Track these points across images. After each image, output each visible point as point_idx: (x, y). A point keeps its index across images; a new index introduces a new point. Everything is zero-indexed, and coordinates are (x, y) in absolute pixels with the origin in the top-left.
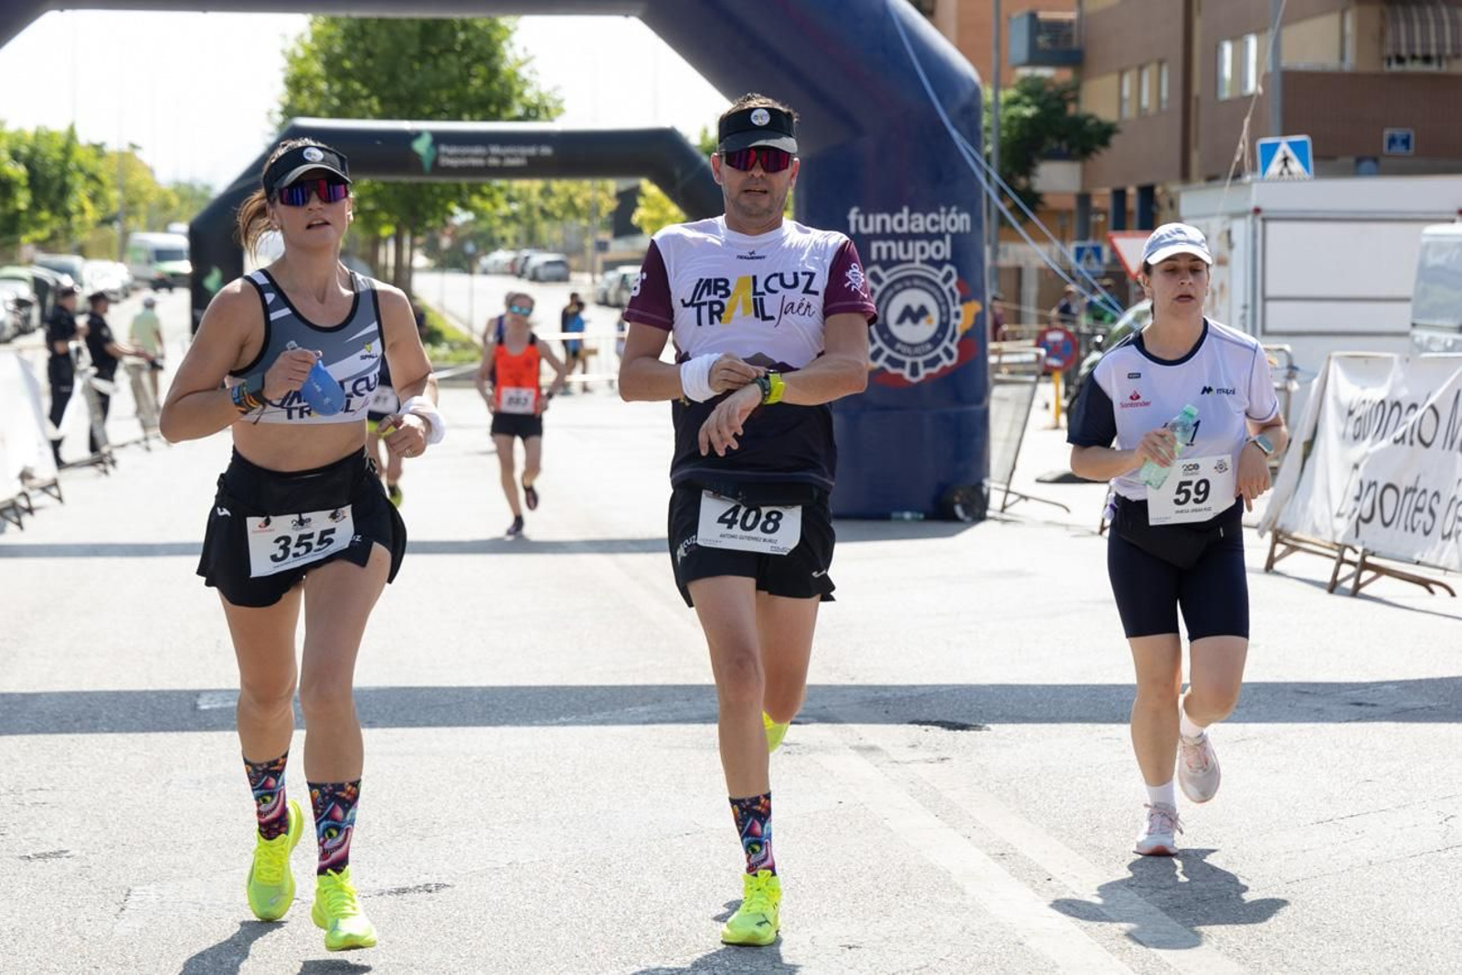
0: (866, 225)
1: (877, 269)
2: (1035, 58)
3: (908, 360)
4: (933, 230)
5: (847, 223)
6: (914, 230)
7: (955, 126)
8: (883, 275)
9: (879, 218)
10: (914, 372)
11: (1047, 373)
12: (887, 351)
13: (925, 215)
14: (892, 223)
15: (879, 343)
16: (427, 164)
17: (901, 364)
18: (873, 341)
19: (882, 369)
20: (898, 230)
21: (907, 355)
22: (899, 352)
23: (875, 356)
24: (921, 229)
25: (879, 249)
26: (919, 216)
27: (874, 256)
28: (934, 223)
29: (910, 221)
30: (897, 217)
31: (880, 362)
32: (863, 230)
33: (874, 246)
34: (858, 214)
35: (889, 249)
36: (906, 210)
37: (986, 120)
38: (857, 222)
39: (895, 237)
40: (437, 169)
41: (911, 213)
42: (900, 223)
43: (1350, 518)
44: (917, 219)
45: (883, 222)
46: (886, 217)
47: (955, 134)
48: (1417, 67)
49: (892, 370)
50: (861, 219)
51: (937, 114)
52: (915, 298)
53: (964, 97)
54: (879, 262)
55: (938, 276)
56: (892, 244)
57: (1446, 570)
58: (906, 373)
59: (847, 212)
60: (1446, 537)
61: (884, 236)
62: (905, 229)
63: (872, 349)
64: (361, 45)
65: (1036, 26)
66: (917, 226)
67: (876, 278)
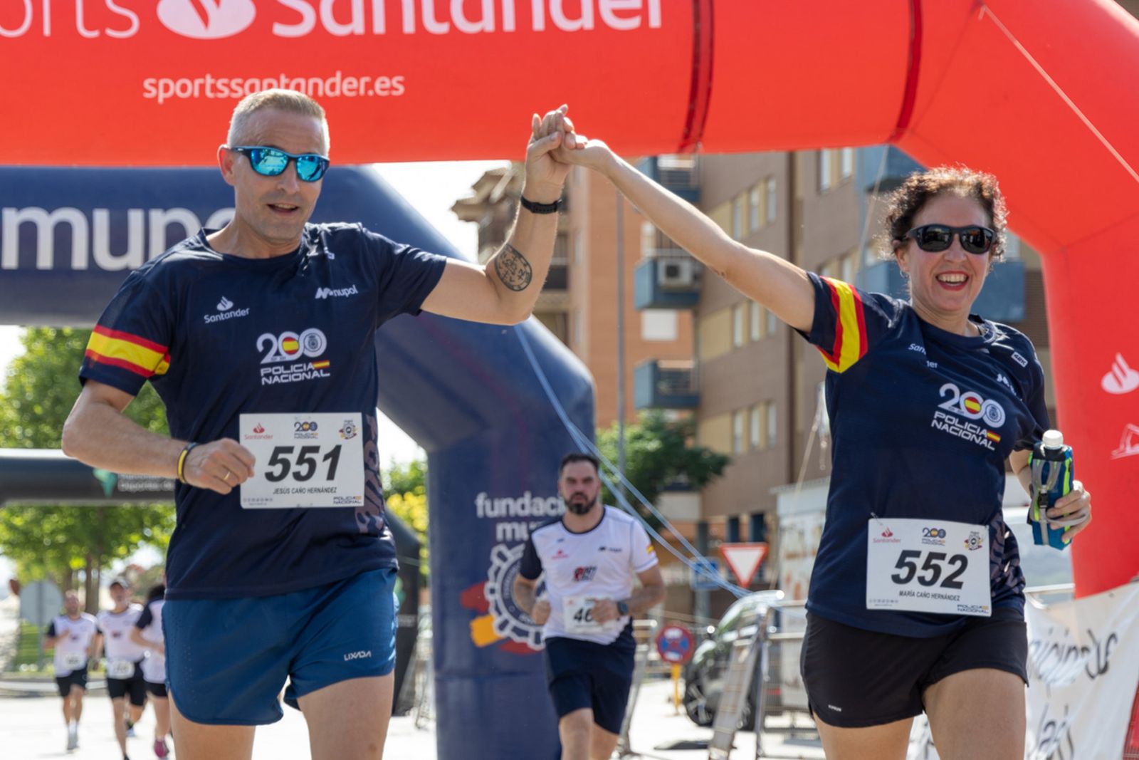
0: (493, 509)
1: (503, 548)
2: (660, 402)
3: (532, 630)
4: (553, 513)
5: (475, 508)
6: (536, 513)
7: (571, 420)
8: (508, 553)
9: (504, 502)
10: (537, 640)
12: (513, 622)
13: (545, 498)
14: (515, 507)
15: (506, 615)
16: (108, 488)
17: (525, 634)
18: (499, 613)
19: (508, 640)
20: (522, 513)
21: (530, 624)
22: (523, 622)
23: (502, 626)
24: (541, 513)
25: (504, 531)
26: (539, 501)
27: (499, 536)
28: (553, 507)
29: (532, 505)
30: (520, 501)
31: (507, 632)
32: (490, 514)
33: (500, 528)
34: (486, 499)
35: (513, 531)
36: (528, 496)
38: (484, 507)
39: (518, 519)
40: (118, 493)
41: (533, 496)
42: (523, 507)
43: (920, 742)
44: (538, 505)
45: (508, 507)
46: (510, 501)
47: (571, 427)
49: (517, 639)
50: (488, 504)
51: (552, 408)
53: (578, 395)
54: (505, 542)
56: (515, 525)
58: (530, 641)
59: (474, 497)
61: (509, 519)
62: (526, 512)
63: (497, 620)
64: (51, 393)
65: (658, 373)
66: (538, 509)
67: (502, 556)
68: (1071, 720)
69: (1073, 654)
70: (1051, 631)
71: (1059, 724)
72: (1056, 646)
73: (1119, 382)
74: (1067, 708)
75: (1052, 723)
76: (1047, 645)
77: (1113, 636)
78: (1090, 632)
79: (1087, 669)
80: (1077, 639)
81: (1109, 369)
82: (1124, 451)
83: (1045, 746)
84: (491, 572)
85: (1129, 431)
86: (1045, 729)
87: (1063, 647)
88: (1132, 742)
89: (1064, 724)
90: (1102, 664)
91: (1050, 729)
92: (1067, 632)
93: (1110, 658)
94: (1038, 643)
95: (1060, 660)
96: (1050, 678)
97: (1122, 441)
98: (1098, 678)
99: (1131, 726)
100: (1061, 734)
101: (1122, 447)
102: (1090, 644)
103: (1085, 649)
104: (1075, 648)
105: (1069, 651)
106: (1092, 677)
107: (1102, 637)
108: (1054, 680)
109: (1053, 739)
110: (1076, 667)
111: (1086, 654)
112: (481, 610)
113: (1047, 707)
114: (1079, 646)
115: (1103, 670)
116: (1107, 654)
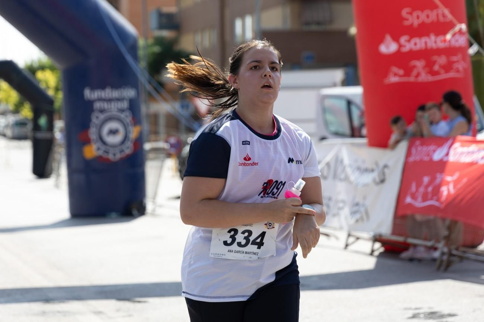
1: (97, 113)
2: (161, 27)
4: (119, 97)
5: (83, 95)
6: (112, 97)
10: (114, 155)
11: (169, 155)
12: (103, 148)
15: (99, 144)
17: (109, 153)
18: (96, 143)
19: (100, 157)
23: (98, 149)
27: (95, 108)
31: (100, 153)
33: (95, 104)
34: (88, 90)
36: (109, 88)
37: (141, 53)
39: (104, 100)
47: (128, 57)
48: (314, 28)
49: (105, 156)
50: (90, 93)
52: (113, 125)
53: (131, 42)
55: (122, 116)
57: (335, 229)
58: (111, 156)
59: (84, 90)
60: (334, 215)
61: (101, 100)
63: (95, 147)
65: (161, 15)
67: (97, 117)
68: (367, 203)
69: (367, 172)
70: (356, 161)
71: (361, 204)
73: (388, 47)
74: (365, 198)
75: (357, 204)
77: (386, 166)
79: (374, 181)
80: (369, 165)
82: (390, 80)
84: (92, 125)
85: (393, 70)
87: (363, 169)
90: (382, 178)
92: (364, 161)
93: (386, 176)
94: (350, 166)
95: (361, 174)
97: (389, 74)
98: (380, 185)
100: (362, 209)
101: (389, 78)
102: (375, 168)
103: (373, 171)
104: (367, 169)
106: (377, 184)
107: (381, 165)
108: (358, 185)
109: (358, 212)
110: (368, 178)
112: (87, 141)
114: (370, 168)
115: (382, 181)
116: (384, 174)
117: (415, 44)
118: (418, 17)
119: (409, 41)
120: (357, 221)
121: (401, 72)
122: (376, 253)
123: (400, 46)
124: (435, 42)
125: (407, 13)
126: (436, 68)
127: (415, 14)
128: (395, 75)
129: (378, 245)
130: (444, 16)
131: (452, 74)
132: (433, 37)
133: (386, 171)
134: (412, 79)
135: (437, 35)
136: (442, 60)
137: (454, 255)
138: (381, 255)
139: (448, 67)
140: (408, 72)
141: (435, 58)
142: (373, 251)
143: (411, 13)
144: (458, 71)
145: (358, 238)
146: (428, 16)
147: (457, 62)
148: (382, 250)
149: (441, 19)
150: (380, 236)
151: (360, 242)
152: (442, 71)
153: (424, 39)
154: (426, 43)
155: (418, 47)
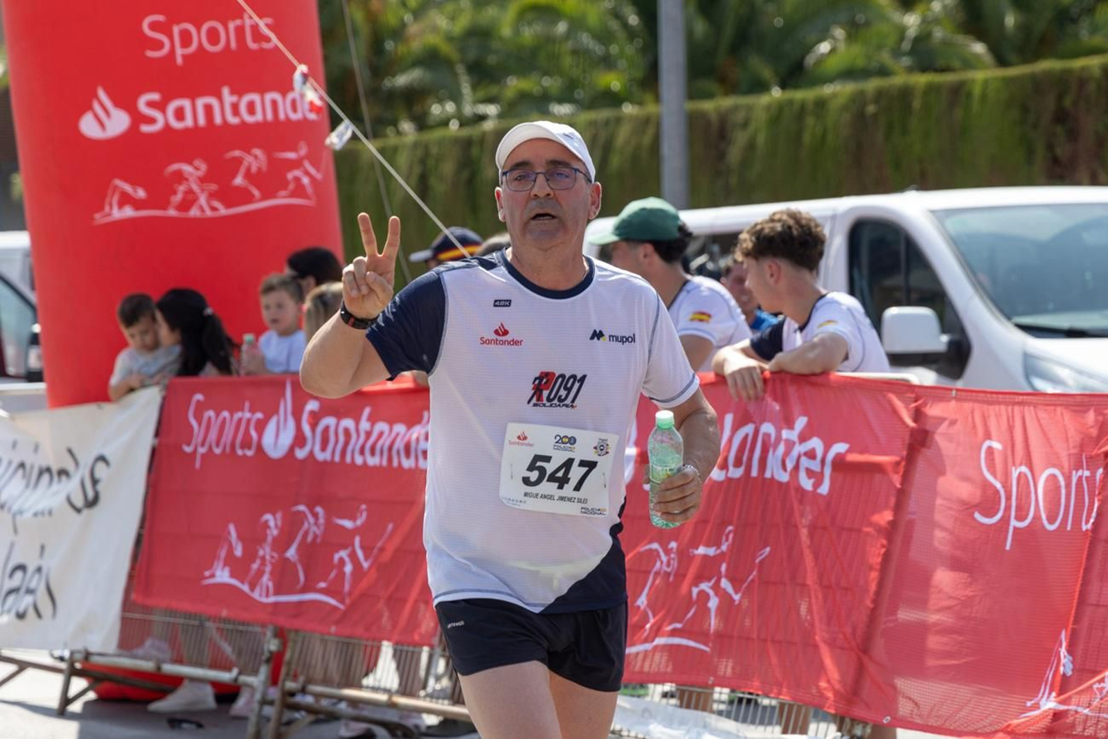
68: (51, 563)
69: (46, 477)
70: (14, 445)
71: (31, 569)
72: (22, 465)
73: (102, 126)
74: (43, 548)
75: (22, 568)
76: (10, 463)
77: (101, 458)
78: (70, 452)
79: (70, 500)
80: (52, 459)
81: (89, 107)
82: (109, 215)
83: (11, 598)
85: (116, 187)
86: (11, 575)
87: (32, 467)
88: (133, 596)
89: (39, 570)
90: (91, 494)
91: (19, 575)
92: (36, 448)
93: (100, 487)
95: (27, 486)
96: (15, 508)
97: (107, 200)
98: (86, 512)
99: (131, 577)
100: (36, 582)
101: (107, 209)
102: (69, 465)
103: (63, 473)
104: (48, 470)
105: (41, 474)
106: (78, 511)
107: (86, 459)
108: (21, 512)
109: (23, 590)
110: (52, 496)
111: (64, 478)
113: (12, 545)
114: (55, 469)
115: (92, 503)
116: (95, 482)
117: (180, 114)
118: (186, 39)
119: (161, 106)
120: (21, 616)
121: (141, 194)
122: (76, 707)
123: (138, 119)
124: (235, 109)
125: (153, 26)
126: (239, 181)
127: (176, 30)
128: (125, 200)
129: (78, 684)
130: (258, 36)
131: (281, 200)
132: (228, 98)
133: (101, 470)
134: (172, 212)
135: (238, 91)
136: (255, 160)
137: (297, 707)
138: (90, 711)
139: (270, 180)
140: (160, 191)
141: (237, 153)
142: (66, 701)
143: (165, 28)
144: (299, 191)
145: (23, 666)
146: (213, 36)
147: (297, 164)
148: (91, 695)
149: (252, 45)
150: (88, 655)
151: (30, 673)
152: (256, 193)
153: (201, 102)
154: (208, 109)
155: (189, 122)
